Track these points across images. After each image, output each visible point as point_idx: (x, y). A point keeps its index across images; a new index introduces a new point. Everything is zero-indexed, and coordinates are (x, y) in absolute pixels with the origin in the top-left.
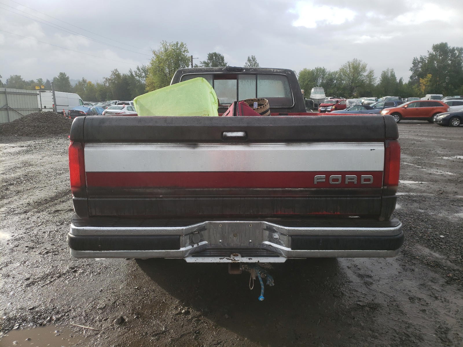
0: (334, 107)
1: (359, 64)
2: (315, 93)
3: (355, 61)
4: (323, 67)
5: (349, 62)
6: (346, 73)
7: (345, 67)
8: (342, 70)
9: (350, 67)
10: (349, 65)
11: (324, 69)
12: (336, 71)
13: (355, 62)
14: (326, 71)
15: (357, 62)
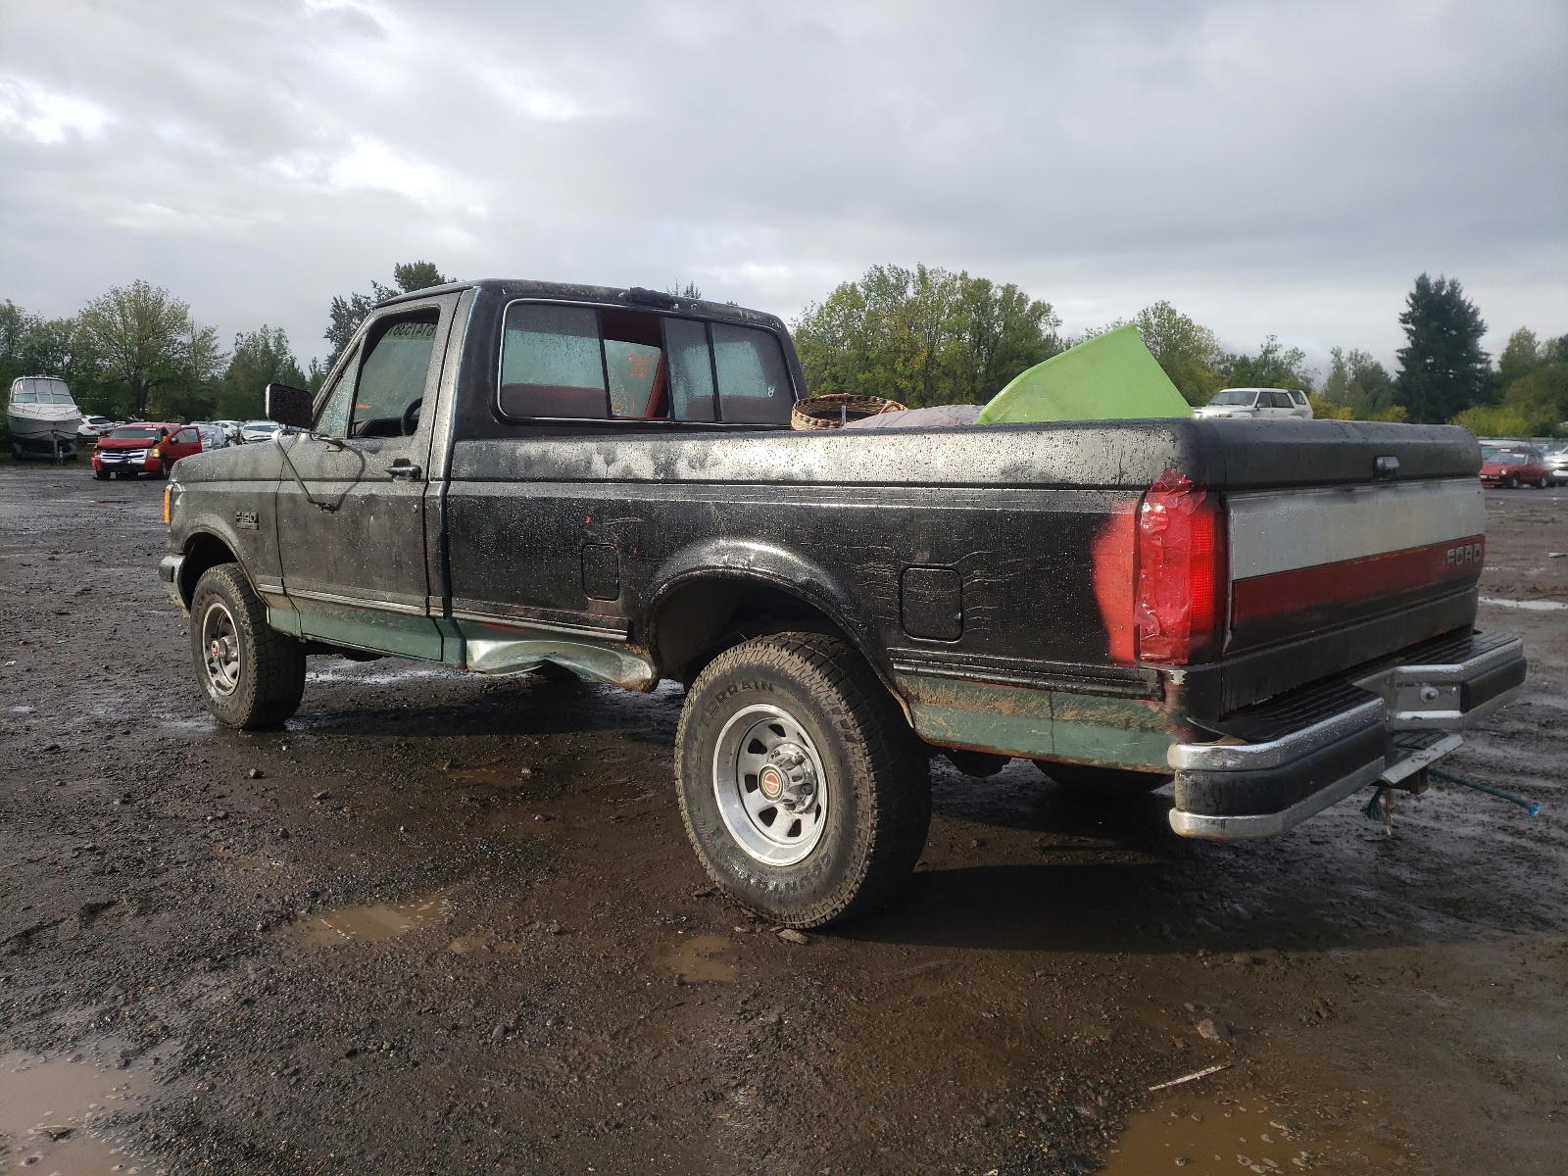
0: (156, 450)
1: (160, 302)
2: (32, 397)
3: (141, 290)
4: (8, 301)
5: (116, 292)
6: (111, 331)
7: (105, 310)
8: (91, 317)
9: (122, 309)
10: (120, 303)
11: (12, 308)
12: (65, 319)
13: (142, 294)
14: (23, 316)
15: (150, 295)
